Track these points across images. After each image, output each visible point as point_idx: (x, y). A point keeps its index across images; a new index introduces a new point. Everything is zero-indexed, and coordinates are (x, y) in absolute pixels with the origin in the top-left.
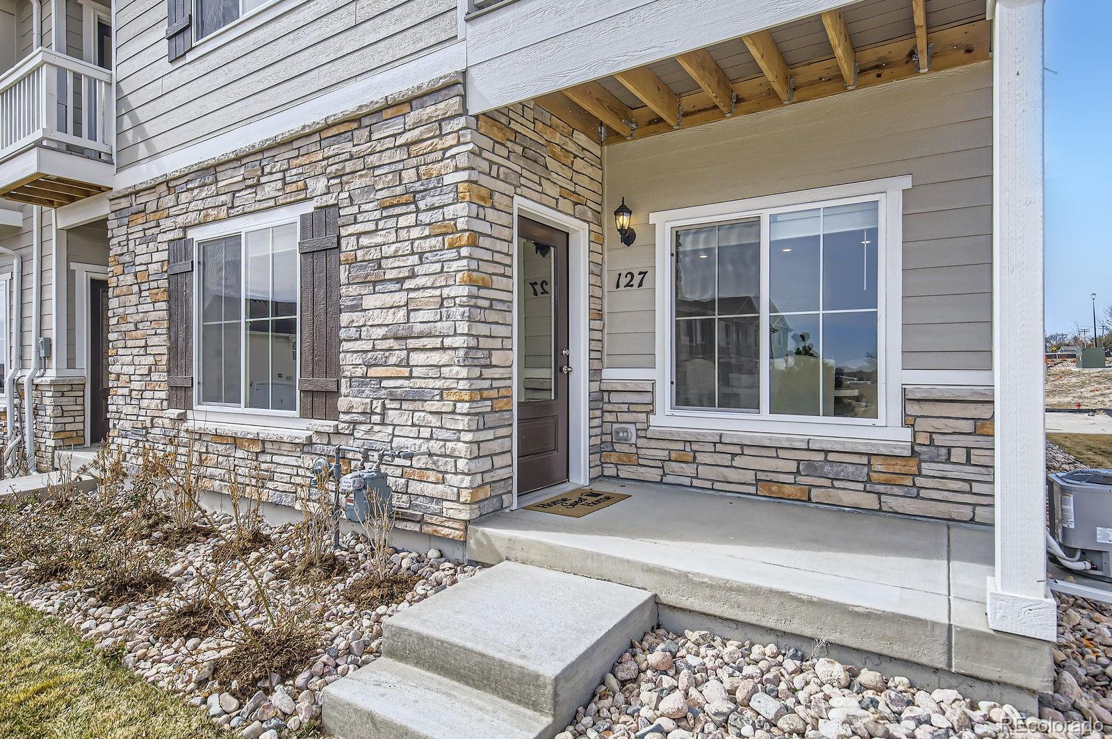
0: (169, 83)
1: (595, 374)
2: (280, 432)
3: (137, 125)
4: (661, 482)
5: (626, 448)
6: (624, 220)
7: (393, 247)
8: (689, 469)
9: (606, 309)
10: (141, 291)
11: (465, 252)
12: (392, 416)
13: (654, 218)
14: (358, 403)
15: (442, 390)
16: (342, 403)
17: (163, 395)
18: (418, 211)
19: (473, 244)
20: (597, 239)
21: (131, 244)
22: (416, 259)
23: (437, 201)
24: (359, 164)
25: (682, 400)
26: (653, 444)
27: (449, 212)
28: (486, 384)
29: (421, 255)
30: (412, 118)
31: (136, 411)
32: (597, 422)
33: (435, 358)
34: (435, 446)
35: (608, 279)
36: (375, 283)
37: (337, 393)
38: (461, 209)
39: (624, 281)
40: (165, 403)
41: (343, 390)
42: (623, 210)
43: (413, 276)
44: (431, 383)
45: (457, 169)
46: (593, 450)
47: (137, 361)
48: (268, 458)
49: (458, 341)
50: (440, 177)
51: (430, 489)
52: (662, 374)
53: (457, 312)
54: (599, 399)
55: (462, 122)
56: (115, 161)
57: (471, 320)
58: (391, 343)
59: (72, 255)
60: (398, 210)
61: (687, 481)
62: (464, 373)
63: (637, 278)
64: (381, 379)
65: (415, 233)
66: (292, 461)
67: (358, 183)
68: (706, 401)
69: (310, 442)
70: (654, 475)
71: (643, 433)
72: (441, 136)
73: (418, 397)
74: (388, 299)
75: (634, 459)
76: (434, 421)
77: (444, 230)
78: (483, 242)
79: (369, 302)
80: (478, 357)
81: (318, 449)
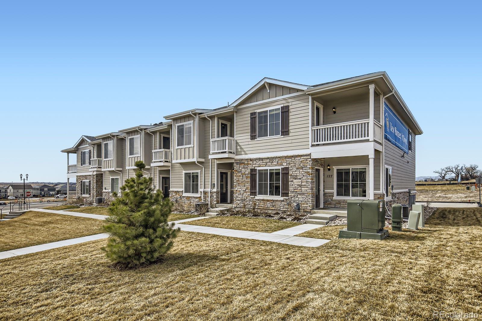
0: (250, 143)
1: (324, 191)
2: (277, 199)
3: (241, 148)
4: (335, 207)
5: (329, 202)
6: (328, 167)
7: (299, 174)
8: (339, 205)
9: (325, 181)
10: (243, 176)
11: (311, 176)
12: (298, 196)
13: (333, 167)
14: (293, 195)
15: (307, 193)
16: (290, 195)
17: (249, 194)
18: (303, 170)
19: (311, 175)
20: (324, 170)
21: (240, 168)
22: (303, 176)
23: (306, 169)
24: (293, 162)
25: (338, 195)
26: (334, 201)
27: (308, 170)
28: (313, 192)
29: (303, 175)
30: (302, 158)
31: (242, 196)
32: (324, 198)
33: (306, 189)
34: (306, 200)
35: (326, 176)
36: (295, 179)
37: (288, 193)
38: (310, 170)
39: (328, 176)
40: (250, 195)
41: (290, 193)
42: (329, 166)
43: (302, 178)
44: (305, 192)
45: (309, 165)
46: (324, 203)
47: (242, 188)
48: (274, 203)
49: (310, 187)
50: (307, 166)
51: (305, 206)
52: (335, 191)
53: (309, 183)
54: (325, 194)
55: (310, 159)
56: (235, 153)
57: (311, 184)
58: (298, 187)
59: (218, 168)
60: (300, 169)
61: (339, 207)
62: (311, 191)
63: (331, 176)
64: (297, 191)
65: (302, 173)
66: (279, 203)
67: (292, 165)
68: (342, 195)
69: (283, 200)
70: (334, 206)
71: (332, 200)
72: (307, 161)
73: (304, 194)
74: (298, 181)
75: (330, 204)
76: (306, 197)
77: (308, 173)
78: (313, 174)
79: (294, 181)
80: (312, 189)
81: (285, 201)
